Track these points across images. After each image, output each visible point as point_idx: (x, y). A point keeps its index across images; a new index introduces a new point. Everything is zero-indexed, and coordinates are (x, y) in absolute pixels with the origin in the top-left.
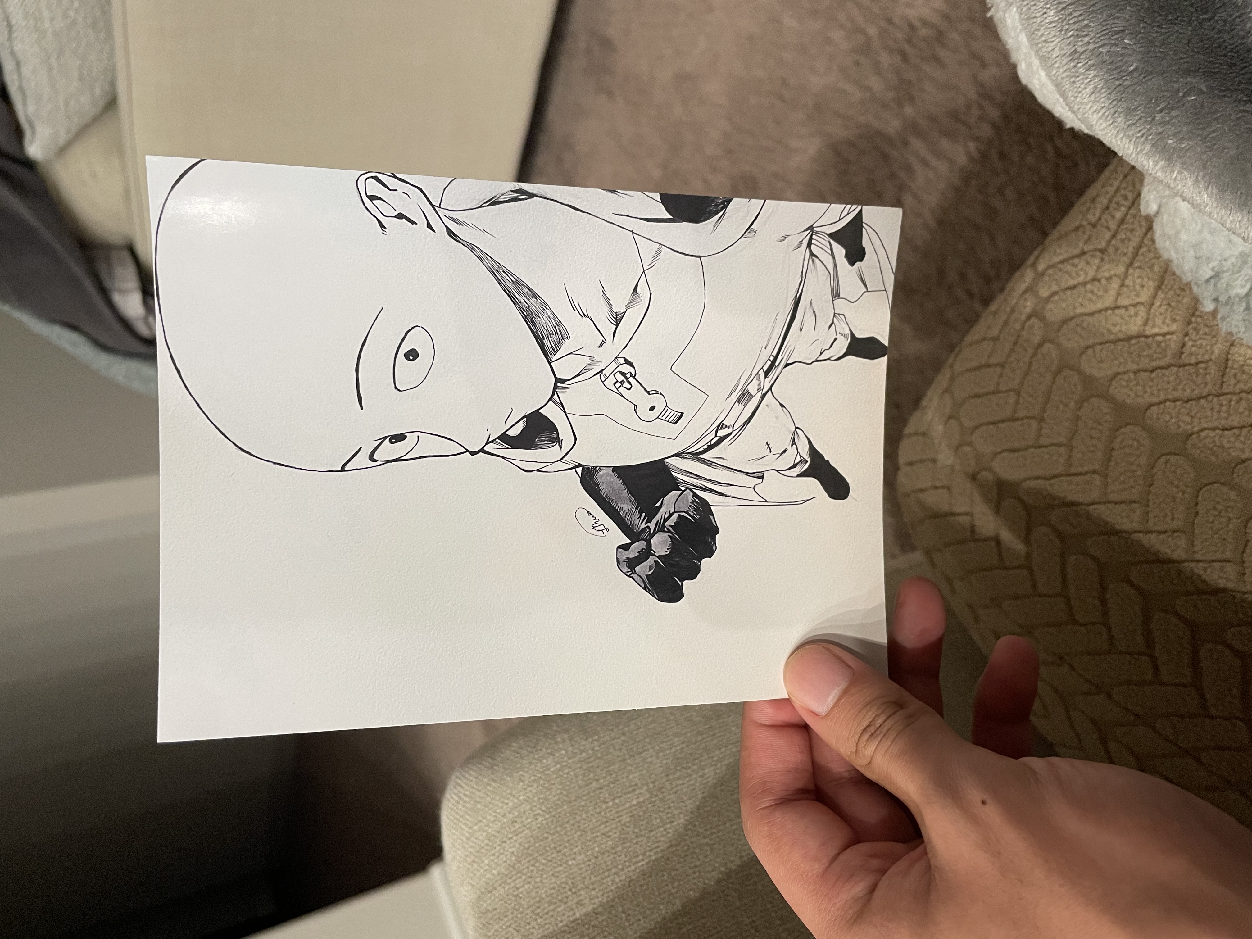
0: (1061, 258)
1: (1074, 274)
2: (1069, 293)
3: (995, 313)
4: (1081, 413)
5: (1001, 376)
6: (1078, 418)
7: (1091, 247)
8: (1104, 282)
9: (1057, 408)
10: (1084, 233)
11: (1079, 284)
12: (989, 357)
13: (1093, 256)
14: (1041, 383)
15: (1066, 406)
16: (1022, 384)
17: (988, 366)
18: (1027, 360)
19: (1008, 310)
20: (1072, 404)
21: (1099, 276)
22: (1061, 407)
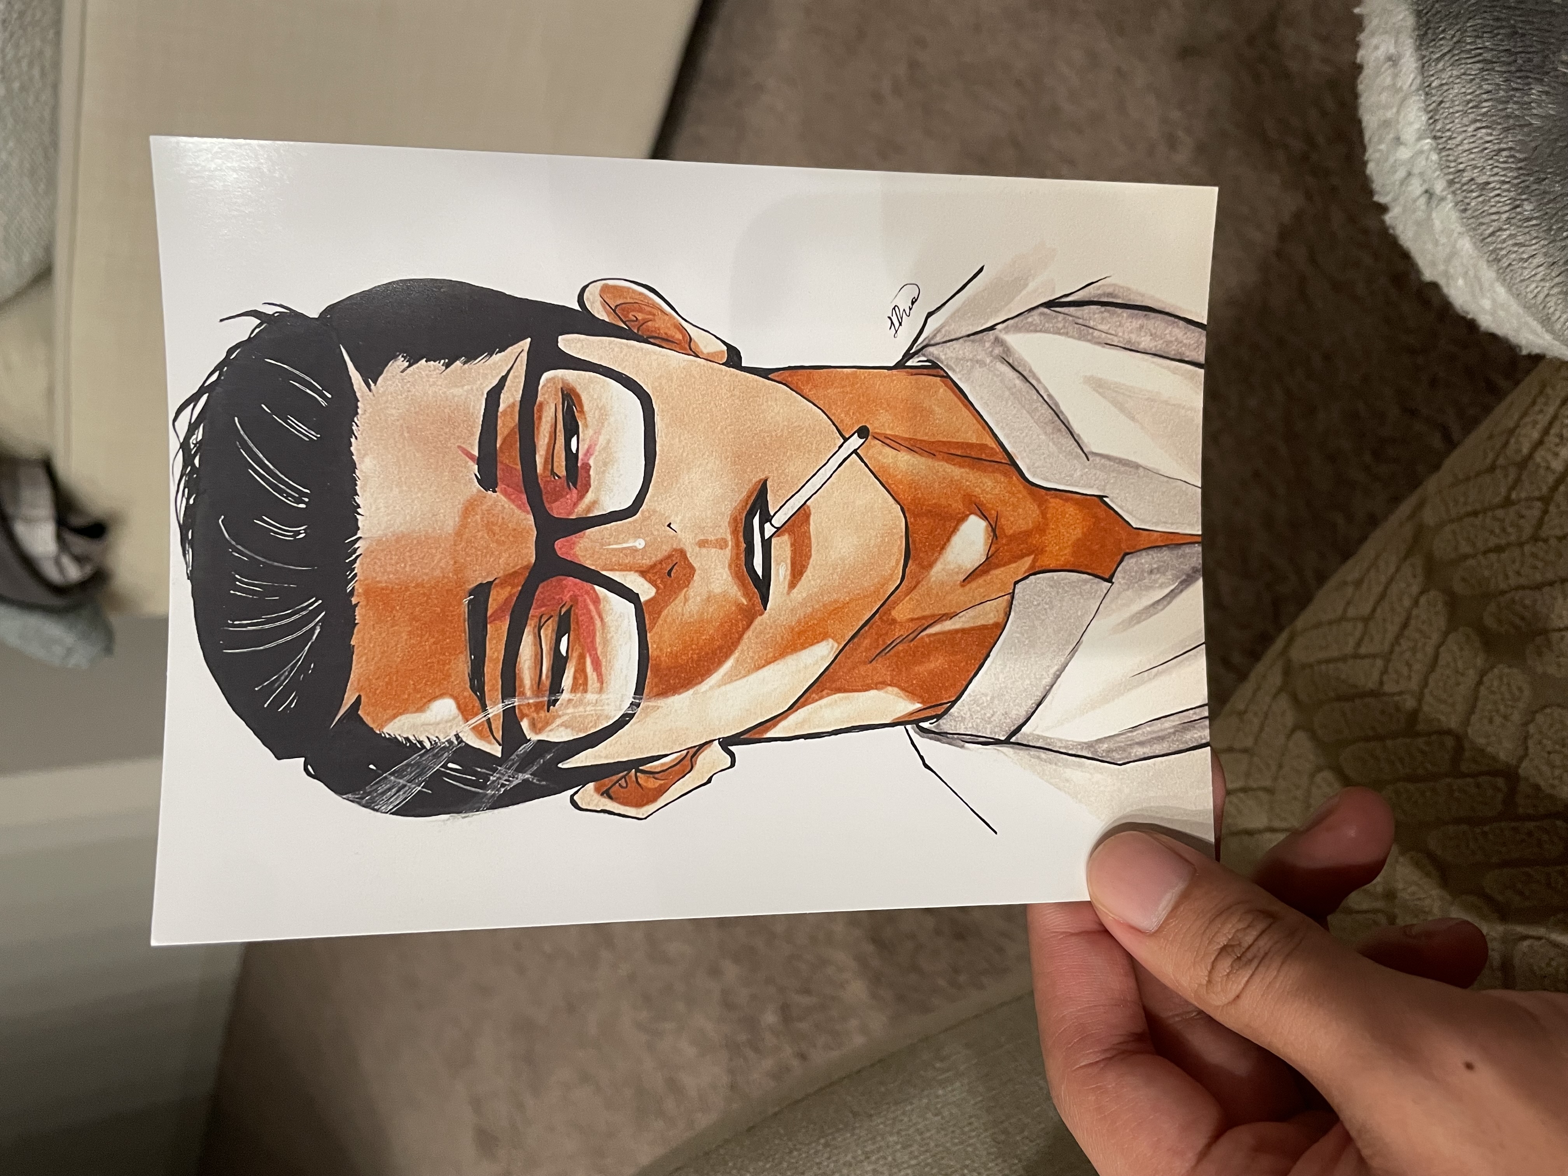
0: (1469, 509)
1: (1497, 531)
2: (1493, 557)
3: (1358, 583)
4: (1532, 728)
5: (1385, 671)
6: (1526, 737)
7: (1523, 495)
8: (1553, 542)
9: (1491, 721)
10: (1506, 476)
11: (1509, 545)
12: (1359, 644)
13: (1530, 508)
14: (1458, 684)
15: (1506, 717)
16: (1425, 684)
17: (1356, 656)
18: (1430, 650)
19: (1383, 579)
20: (1516, 717)
21: (1543, 534)
22: (1498, 720)
